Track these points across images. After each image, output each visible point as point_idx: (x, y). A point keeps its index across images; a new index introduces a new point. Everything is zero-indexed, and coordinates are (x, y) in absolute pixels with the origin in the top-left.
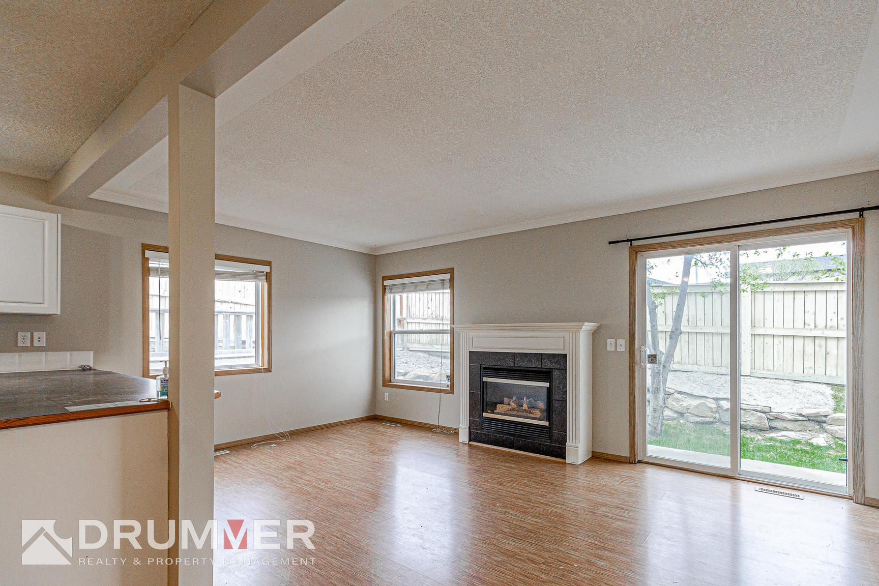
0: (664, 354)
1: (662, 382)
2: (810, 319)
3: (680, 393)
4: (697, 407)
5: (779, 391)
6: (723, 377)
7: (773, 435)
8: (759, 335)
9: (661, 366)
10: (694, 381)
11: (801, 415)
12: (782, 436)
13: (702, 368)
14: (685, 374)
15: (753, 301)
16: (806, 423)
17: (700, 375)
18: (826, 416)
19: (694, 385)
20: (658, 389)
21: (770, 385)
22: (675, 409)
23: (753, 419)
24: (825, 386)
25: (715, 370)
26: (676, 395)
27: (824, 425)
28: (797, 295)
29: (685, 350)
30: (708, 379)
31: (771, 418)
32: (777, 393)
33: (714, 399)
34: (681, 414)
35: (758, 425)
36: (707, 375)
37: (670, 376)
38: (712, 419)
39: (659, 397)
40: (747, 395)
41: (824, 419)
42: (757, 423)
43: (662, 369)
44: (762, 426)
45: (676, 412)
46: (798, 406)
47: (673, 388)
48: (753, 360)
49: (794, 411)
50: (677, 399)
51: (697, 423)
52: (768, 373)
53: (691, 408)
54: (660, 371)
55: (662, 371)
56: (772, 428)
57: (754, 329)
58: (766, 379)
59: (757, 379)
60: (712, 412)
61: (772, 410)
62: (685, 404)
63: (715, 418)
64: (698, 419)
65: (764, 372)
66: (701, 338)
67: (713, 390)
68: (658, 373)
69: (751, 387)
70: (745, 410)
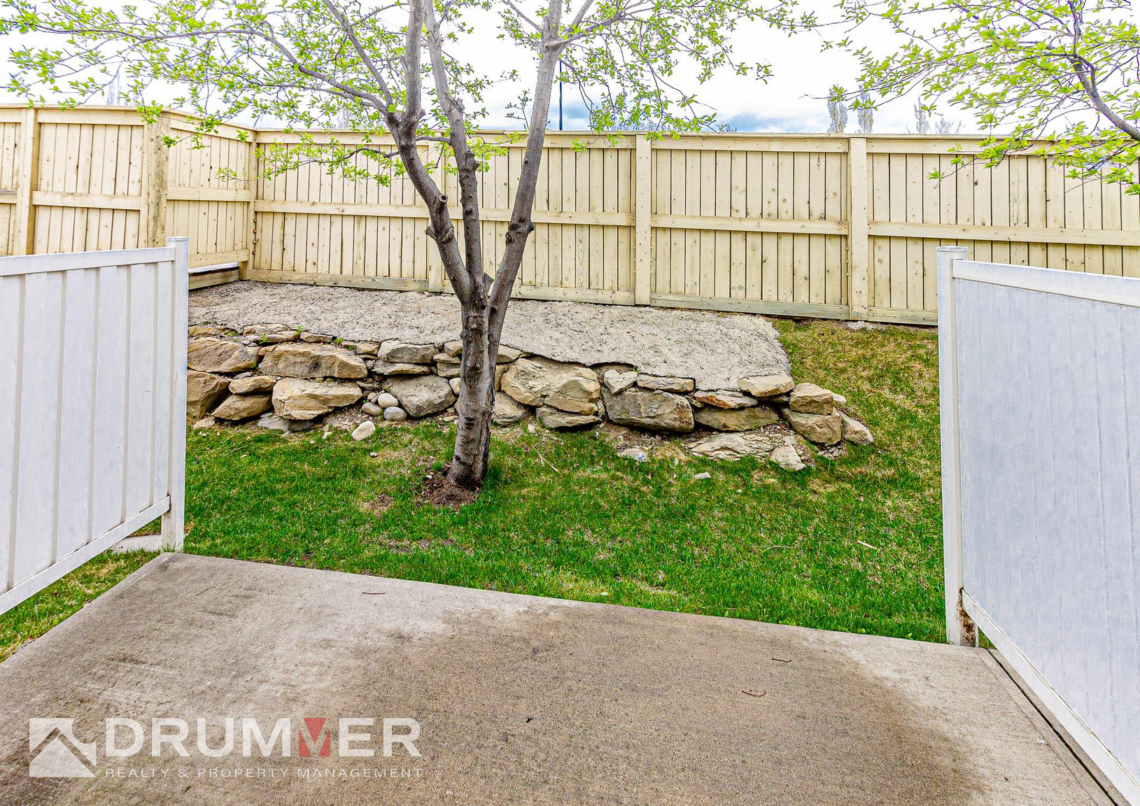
0: (491, 281)
1: (486, 353)
2: (739, 202)
3: (531, 356)
4: (563, 391)
5: (701, 338)
6: (606, 310)
7: (705, 446)
8: (664, 229)
9: (486, 313)
10: (558, 325)
11: (747, 394)
12: (724, 448)
13: (572, 294)
14: (542, 306)
15: (654, 166)
16: (758, 411)
17: (567, 309)
18: (788, 394)
19: (557, 335)
20: (477, 369)
21: (683, 324)
22: (517, 398)
23: (668, 411)
24: (762, 320)
25: (592, 296)
26: (524, 364)
27: (786, 411)
28: (720, 157)
29: (542, 259)
30: (579, 318)
31: (699, 405)
32: (698, 342)
33: (595, 367)
34: (531, 410)
35: (677, 424)
36: (578, 308)
37: (512, 314)
38: (591, 418)
39: (480, 390)
40: (651, 351)
41: (785, 399)
42: (675, 419)
43: (486, 320)
44: (684, 425)
45: (520, 404)
46: (738, 372)
47: (517, 344)
48: (654, 276)
49: (733, 384)
50: (524, 373)
51: (561, 430)
52: (678, 299)
53: (551, 394)
54: (480, 325)
55: (487, 324)
56: (703, 430)
57: (656, 217)
58: (675, 311)
59: (661, 312)
60: (591, 401)
61: (699, 386)
62: (538, 385)
63: (596, 414)
64: (565, 420)
65: (670, 297)
66: (569, 233)
67: (590, 344)
68: (478, 332)
69: (655, 332)
70: (651, 390)
